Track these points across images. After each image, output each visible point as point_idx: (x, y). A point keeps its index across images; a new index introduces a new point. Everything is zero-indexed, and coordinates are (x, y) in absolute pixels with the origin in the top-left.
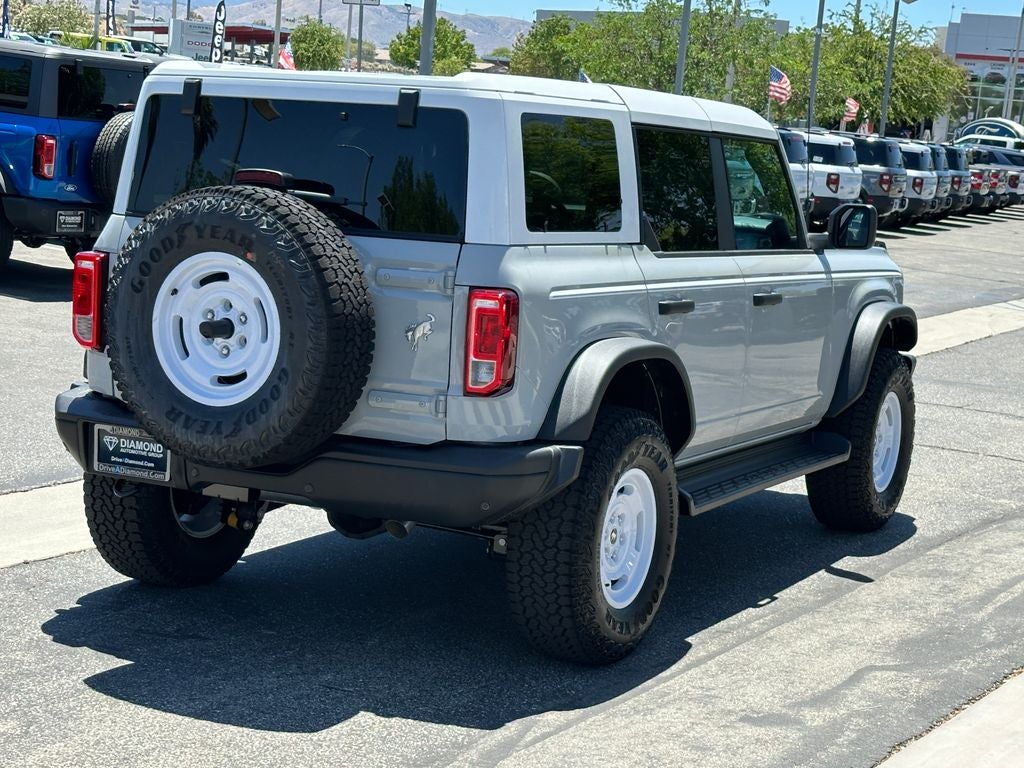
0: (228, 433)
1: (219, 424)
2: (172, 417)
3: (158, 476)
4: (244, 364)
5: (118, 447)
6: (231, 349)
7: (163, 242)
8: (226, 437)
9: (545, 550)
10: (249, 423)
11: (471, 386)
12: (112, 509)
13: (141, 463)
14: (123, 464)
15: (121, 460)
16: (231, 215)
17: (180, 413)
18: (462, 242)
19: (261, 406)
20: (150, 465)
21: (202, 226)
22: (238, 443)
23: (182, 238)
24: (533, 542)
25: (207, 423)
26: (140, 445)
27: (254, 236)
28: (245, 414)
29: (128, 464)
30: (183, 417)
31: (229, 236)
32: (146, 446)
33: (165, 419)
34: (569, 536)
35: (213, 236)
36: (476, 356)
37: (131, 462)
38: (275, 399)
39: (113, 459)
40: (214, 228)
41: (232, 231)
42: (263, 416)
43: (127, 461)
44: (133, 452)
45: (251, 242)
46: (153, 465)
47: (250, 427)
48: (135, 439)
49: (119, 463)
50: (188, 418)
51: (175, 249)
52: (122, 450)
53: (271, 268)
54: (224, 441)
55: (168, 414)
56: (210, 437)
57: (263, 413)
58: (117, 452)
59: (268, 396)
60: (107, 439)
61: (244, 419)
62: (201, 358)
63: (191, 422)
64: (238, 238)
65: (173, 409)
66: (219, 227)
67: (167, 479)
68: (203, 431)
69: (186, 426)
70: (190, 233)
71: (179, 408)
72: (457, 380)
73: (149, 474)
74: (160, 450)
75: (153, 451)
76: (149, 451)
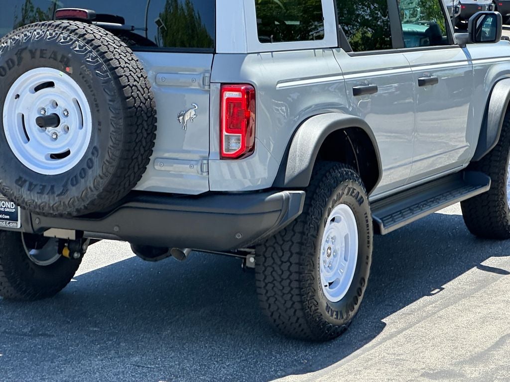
0: (59, 192)
1: (52, 187)
2: (20, 183)
3: (12, 225)
4: (68, 144)
6: (58, 134)
7: (7, 62)
8: (58, 195)
9: (282, 264)
10: (73, 185)
11: (225, 152)
13: (1, 216)
16: (53, 42)
17: (25, 181)
18: (214, 53)
19: (80, 173)
20: (6, 217)
21: (34, 50)
22: (66, 199)
23: (20, 59)
24: (273, 259)
25: (44, 187)
27: (70, 55)
28: (70, 179)
30: (27, 184)
31: (53, 56)
32: (3, 204)
33: (15, 185)
34: (297, 253)
35: (41, 57)
36: (227, 131)
38: (90, 168)
40: (42, 51)
41: (55, 53)
42: (83, 181)
45: (68, 59)
46: (8, 217)
47: (74, 188)
50: (31, 184)
51: (16, 66)
53: (83, 77)
54: (57, 198)
55: (17, 182)
56: (46, 196)
57: (83, 178)
59: (85, 166)
61: (69, 182)
62: (38, 142)
63: (33, 187)
64: (59, 58)
65: (20, 178)
66: (46, 50)
67: (19, 226)
68: (41, 193)
69: (30, 189)
70: (26, 55)
71: (24, 177)
72: (215, 148)
73: (6, 224)
74: (13, 206)
75: (8, 208)
76: (5, 207)
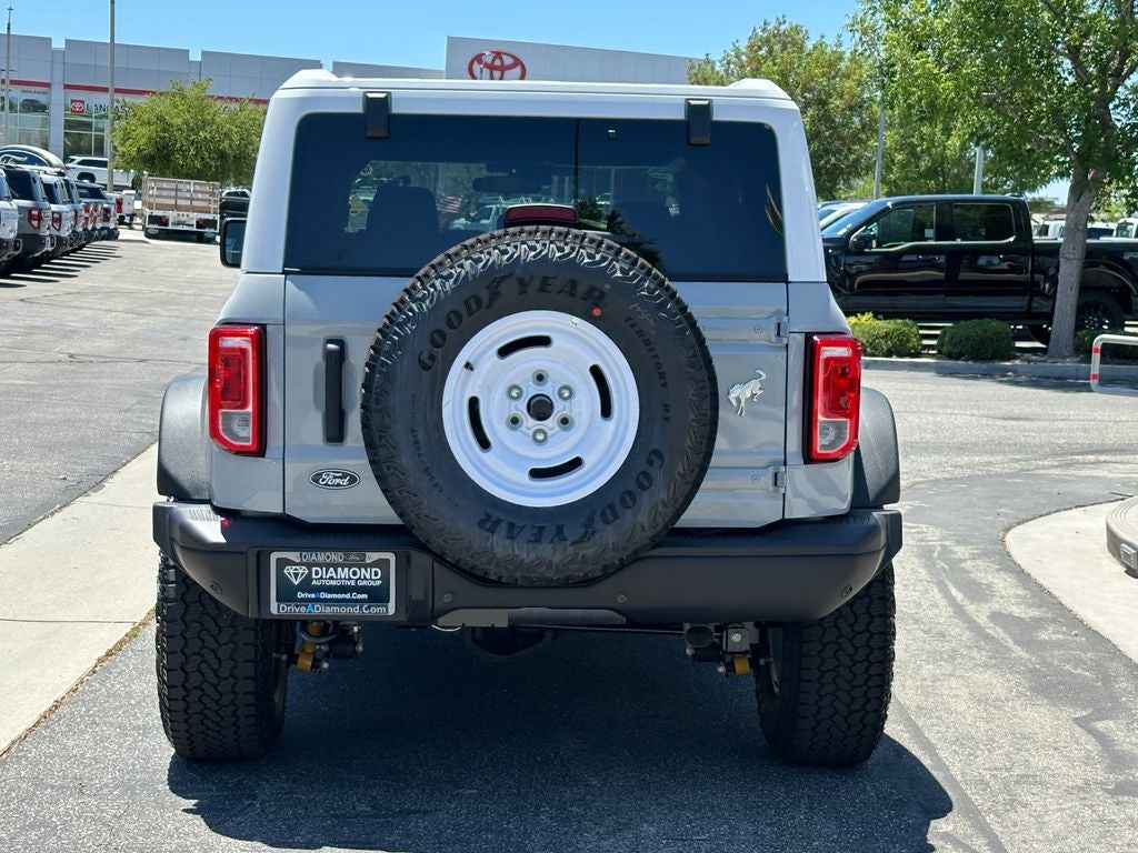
0: (577, 537)
1: (560, 530)
2: (488, 526)
3: (376, 610)
4: (578, 445)
5: (308, 578)
6: (549, 433)
7: (467, 303)
8: (573, 544)
10: (607, 522)
11: (819, 452)
12: (216, 666)
13: (348, 596)
14: (317, 600)
15: (313, 596)
16: (569, 264)
17: (498, 521)
18: (787, 282)
19: (622, 500)
20: (360, 596)
21: (527, 279)
22: (589, 550)
23: (494, 295)
25: (541, 529)
26: (344, 573)
27: (607, 286)
28: (599, 512)
29: (325, 600)
30: (504, 525)
31: (568, 288)
32: (355, 573)
33: (476, 528)
35: (542, 290)
36: (826, 415)
37: (330, 596)
38: (644, 488)
39: (300, 595)
40: (545, 280)
41: (574, 284)
42: (629, 512)
43: (323, 595)
44: (333, 583)
45: (602, 295)
46: (365, 596)
47: (610, 528)
48: (336, 566)
49: (310, 600)
50: (511, 526)
51: (483, 310)
52: (314, 582)
53: (632, 326)
54: (570, 550)
55: (481, 524)
56: (549, 546)
57: (628, 508)
58: (306, 585)
59: (632, 486)
60: (289, 570)
61: (597, 518)
63: (516, 531)
64: (581, 290)
65: (488, 516)
66: (554, 278)
67: (392, 611)
68: (538, 540)
69: (511, 537)
70: (510, 288)
71: (496, 514)
72: (795, 444)
73: (361, 609)
74: (376, 575)
75: (365, 578)
76: (360, 578)
